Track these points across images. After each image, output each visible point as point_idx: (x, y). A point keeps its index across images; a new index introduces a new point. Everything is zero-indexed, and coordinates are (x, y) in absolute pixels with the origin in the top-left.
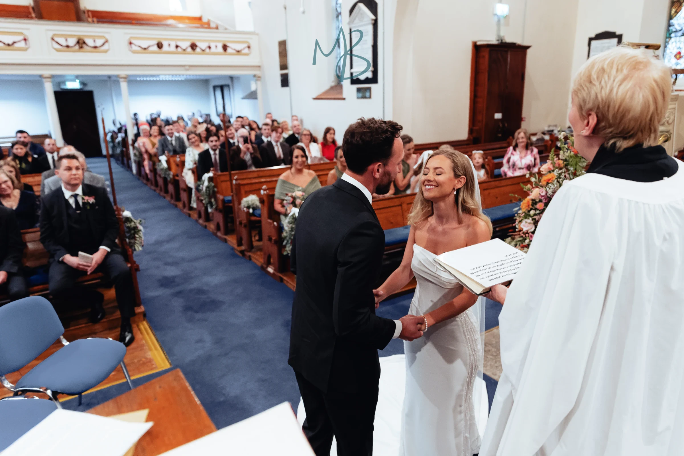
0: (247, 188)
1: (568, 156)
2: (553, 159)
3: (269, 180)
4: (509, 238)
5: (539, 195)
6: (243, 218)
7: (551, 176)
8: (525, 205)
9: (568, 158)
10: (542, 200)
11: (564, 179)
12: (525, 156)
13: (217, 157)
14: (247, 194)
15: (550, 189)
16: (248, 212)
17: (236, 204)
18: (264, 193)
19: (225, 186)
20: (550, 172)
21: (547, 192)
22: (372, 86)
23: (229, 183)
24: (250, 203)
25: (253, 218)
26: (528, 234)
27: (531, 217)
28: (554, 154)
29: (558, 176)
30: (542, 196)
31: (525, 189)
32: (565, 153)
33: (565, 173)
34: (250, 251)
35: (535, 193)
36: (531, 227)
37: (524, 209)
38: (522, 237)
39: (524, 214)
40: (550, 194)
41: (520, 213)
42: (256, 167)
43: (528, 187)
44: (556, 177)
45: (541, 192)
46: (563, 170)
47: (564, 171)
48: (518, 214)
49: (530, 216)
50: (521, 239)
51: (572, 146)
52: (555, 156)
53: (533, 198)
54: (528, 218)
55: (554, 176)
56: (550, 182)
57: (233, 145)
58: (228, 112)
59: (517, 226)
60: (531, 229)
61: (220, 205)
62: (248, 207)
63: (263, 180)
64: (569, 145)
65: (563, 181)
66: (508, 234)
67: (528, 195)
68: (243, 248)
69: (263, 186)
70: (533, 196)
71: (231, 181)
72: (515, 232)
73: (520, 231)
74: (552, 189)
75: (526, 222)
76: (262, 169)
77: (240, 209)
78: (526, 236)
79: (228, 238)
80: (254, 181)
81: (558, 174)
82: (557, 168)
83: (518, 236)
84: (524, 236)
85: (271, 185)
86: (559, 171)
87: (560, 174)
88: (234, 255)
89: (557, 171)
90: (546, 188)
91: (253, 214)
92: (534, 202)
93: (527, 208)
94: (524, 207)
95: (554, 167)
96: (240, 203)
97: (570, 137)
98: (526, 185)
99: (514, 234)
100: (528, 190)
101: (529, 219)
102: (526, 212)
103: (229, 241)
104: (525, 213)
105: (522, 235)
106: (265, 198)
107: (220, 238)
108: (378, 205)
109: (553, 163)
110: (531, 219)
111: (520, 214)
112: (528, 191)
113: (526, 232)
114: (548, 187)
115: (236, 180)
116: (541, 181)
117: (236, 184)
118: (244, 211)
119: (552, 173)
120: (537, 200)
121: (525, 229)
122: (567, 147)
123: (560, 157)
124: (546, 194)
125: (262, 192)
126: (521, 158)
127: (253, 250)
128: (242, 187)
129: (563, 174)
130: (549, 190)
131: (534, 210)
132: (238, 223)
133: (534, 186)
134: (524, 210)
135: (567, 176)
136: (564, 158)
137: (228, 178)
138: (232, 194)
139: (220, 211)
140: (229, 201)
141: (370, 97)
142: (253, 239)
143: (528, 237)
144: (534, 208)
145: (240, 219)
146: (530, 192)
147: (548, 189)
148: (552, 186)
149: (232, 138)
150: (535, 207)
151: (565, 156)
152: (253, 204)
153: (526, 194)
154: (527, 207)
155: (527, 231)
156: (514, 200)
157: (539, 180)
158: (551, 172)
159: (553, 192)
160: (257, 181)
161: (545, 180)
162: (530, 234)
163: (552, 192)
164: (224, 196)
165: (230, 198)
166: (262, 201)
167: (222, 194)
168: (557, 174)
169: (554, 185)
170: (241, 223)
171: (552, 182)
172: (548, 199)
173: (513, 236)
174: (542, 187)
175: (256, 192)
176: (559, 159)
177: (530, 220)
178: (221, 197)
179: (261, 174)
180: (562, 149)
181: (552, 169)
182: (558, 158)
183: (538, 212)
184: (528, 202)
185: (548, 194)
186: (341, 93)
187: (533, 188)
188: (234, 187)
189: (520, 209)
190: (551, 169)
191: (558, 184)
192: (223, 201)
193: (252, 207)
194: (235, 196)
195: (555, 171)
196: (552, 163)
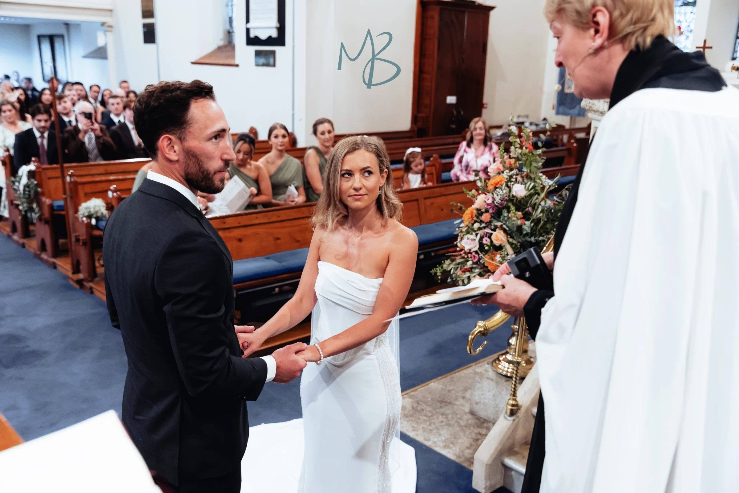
0: (88, 188)
1: (521, 154)
2: (502, 156)
3: (121, 177)
4: (449, 260)
5: (484, 204)
6: (82, 233)
7: (500, 179)
8: (467, 216)
9: (520, 156)
10: (489, 209)
11: (515, 183)
12: (482, 154)
13: (45, 142)
14: (88, 196)
15: (498, 195)
16: (89, 224)
17: (71, 212)
18: (113, 196)
19: (54, 185)
20: (499, 173)
21: (493, 198)
22: (278, 49)
23: (60, 181)
24: (92, 211)
25: (97, 233)
26: (471, 253)
27: (475, 231)
28: (503, 151)
29: (508, 179)
30: (488, 205)
31: (469, 195)
32: (517, 149)
33: (517, 175)
34: (91, 281)
35: (481, 201)
36: (475, 245)
37: (466, 221)
38: (463, 258)
39: (466, 228)
40: (498, 202)
41: (462, 227)
42: (105, 159)
43: (472, 193)
44: (506, 181)
45: (487, 199)
46: (515, 171)
47: (516, 173)
48: (459, 228)
49: (472, 230)
50: (462, 260)
51: (526, 140)
52: (505, 153)
53: (478, 207)
54: (470, 233)
55: (503, 179)
56: (497, 186)
57: (68, 124)
58: (62, 75)
59: (459, 245)
60: (475, 247)
61: (47, 214)
62: (90, 217)
63: (112, 178)
64: (522, 139)
65: (513, 185)
66: (446, 255)
67: (472, 203)
68: (81, 276)
69: (111, 186)
70: (478, 205)
71: (63, 178)
72: (456, 251)
73: (461, 250)
74: (501, 195)
76: (112, 162)
77: (77, 218)
78: (468, 257)
79: (57, 261)
80: (98, 179)
81: (508, 176)
82: (507, 169)
83: (459, 257)
84: (466, 257)
85: (125, 186)
86: (509, 173)
87: (511, 177)
88: (68, 288)
89: (507, 173)
90: (493, 194)
91: (97, 227)
92: (480, 212)
93: (471, 219)
94: (466, 219)
95: (504, 167)
96: (76, 211)
97: (524, 130)
98: (471, 191)
99: (454, 254)
100: (472, 197)
101: (472, 234)
102: (470, 225)
103: (61, 266)
104: (469, 227)
105: (464, 255)
106: (114, 203)
107: (46, 262)
108: (279, 216)
109: (503, 162)
110: (474, 234)
111: (462, 229)
112: (472, 199)
113: (468, 251)
114: (496, 194)
115: (71, 176)
116: (488, 185)
117: (71, 182)
118: (83, 221)
119: (502, 175)
120: (483, 210)
121: (467, 248)
122: (519, 142)
123: (512, 155)
124: (493, 202)
125: (110, 194)
126: (477, 157)
127: (97, 279)
128: (80, 187)
129: (514, 177)
130: (497, 197)
131: (478, 222)
132: (73, 239)
133: (480, 192)
134: (466, 223)
135: (519, 178)
136: (515, 156)
137: (58, 173)
138: (64, 196)
139: (47, 222)
140: (61, 208)
141: (274, 65)
142: (97, 264)
143: (471, 257)
144: (479, 221)
145: (77, 234)
146: (475, 199)
147: (495, 195)
148: (501, 192)
149: (67, 114)
150: (481, 219)
151: (517, 153)
152: (97, 212)
153: (471, 202)
154: (469, 218)
155: (470, 250)
156: (456, 210)
157: (486, 183)
158: (501, 173)
159: (502, 199)
160: (103, 178)
161: (493, 183)
162: (474, 253)
163: (500, 200)
164: (53, 200)
165: (61, 203)
166: (110, 207)
167: (49, 197)
168: (506, 177)
169: (502, 190)
170: (77, 240)
171: (501, 186)
172: (496, 208)
173: (453, 257)
174: (489, 193)
175: (101, 194)
176: (510, 157)
178: (47, 201)
179: (110, 169)
180: (513, 144)
181: (502, 169)
182: (508, 156)
183: (483, 225)
184: (472, 212)
185: (495, 202)
186: (233, 57)
187: (479, 194)
188: (67, 187)
189: (462, 222)
190: (500, 169)
191: (508, 189)
192: (51, 207)
193: (95, 216)
194: (69, 200)
195: (505, 172)
196: (501, 163)
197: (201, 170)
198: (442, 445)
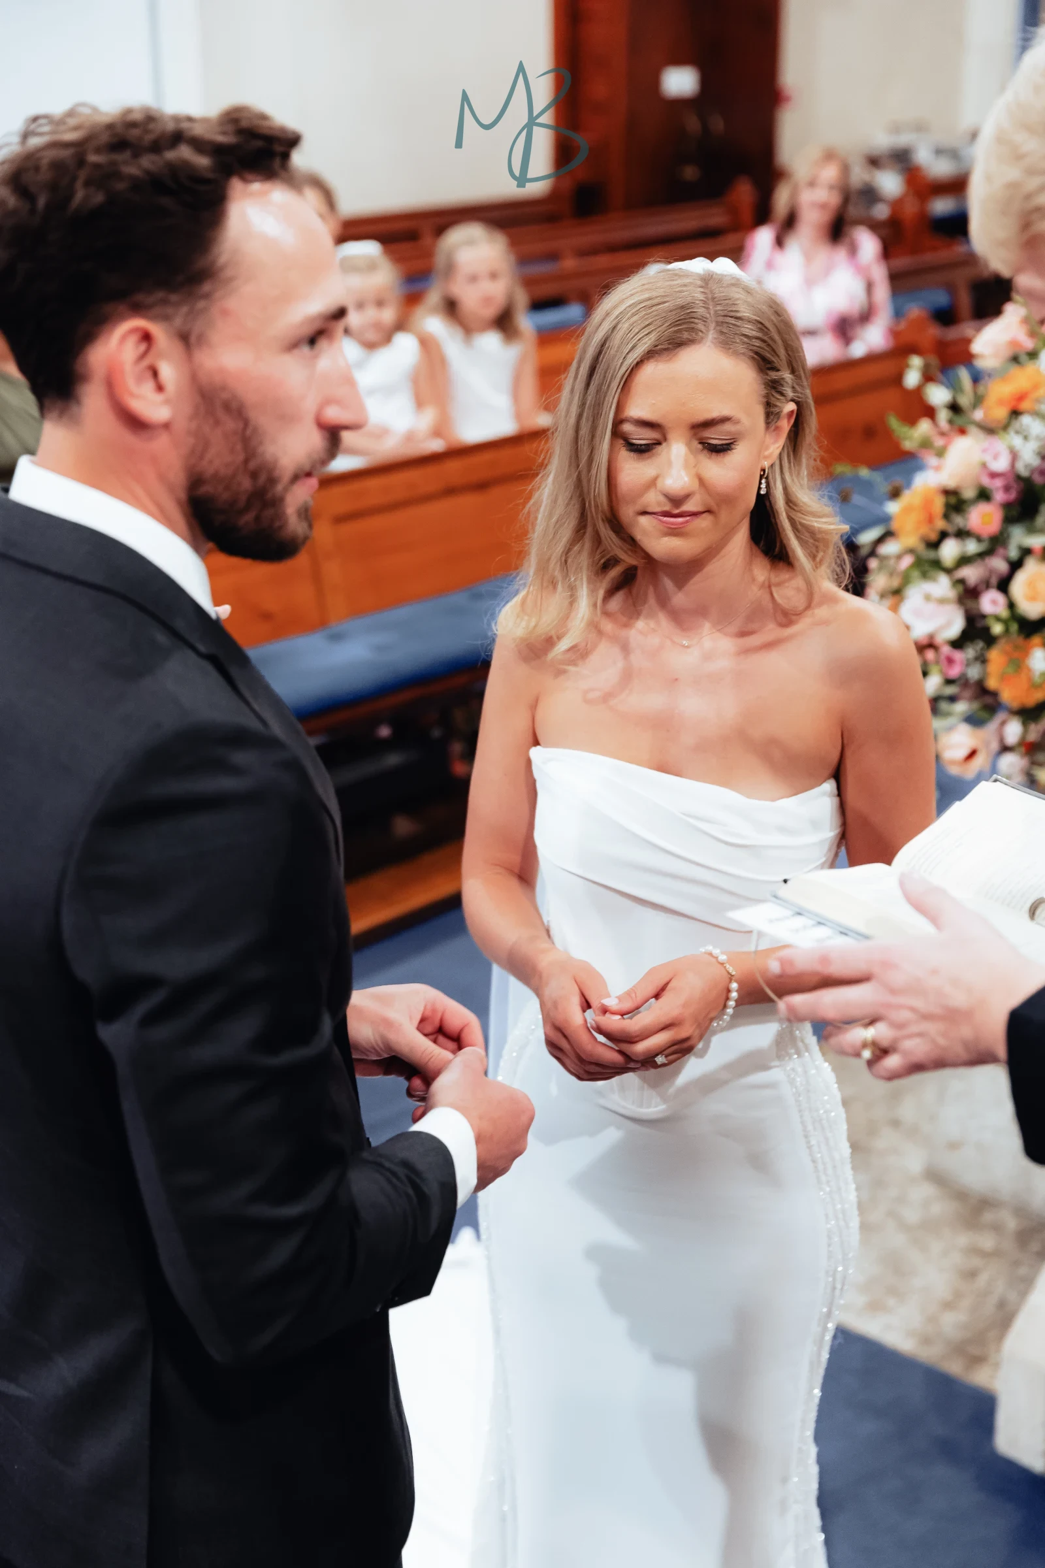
5: (975, 471)
7: (1024, 379)
8: (912, 513)
10: (996, 491)
12: (828, 271)
15: (1026, 441)
20: (1019, 361)
21: (1013, 452)
26: (936, 647)
27: (948, 571)
30: (992, 475)
31: (910, 438)
35: (960, 463)
36: (949, 619)
37: (907, 533)
39: (908, 559)
40: (1032, 466)
41: (888, 554)
43: (916, 432)
45: (988, 454)
48: (880, 555)
49: (937, 564)
53: (951, 481)
54: (929, 576)
55: (1040, 381)
56: (1022, 406)
60: (949, 624)
67: (925, 467)
70: (949, 474)
74: (1039, 438)
75: (928, 598)
90: (1009, 434)
92: (956, 499)
93: (925, 525)
94: (910, 526)
95: (1035, 336)
98: (911, 423)
100: (918, 445)
101: (935, 579)
102: (921, 548)
104: (917, 555)
110: (944, 578)
111: (892, 559)
112: (920, 452)
113: (926, 640)
114: (1020, 433)
116: (982, 401)
119: (1030, 367)
120: (972, 494)
121: (919, 630)
124: (1013, 465)
126: (810, 282)
130: (1025, 446)
131: (955, 537)
133: (946, 426)
134: (908, 541)
143: (937, 662)
144: (955, 531)
146: (931, 452)
147: (1018, 440)
148: (1036, 428)
150: (964, 524)
153: (914, 464)
154: (922, 523)
155: (931, 637)
157: (976, 398)
158: (1027, 358)
159: (1043, 454)
161: (1003, 397)
162: (946, 650)
163: (1037, 455)
169: (1042, 420)
172: (1025, 486)
174: (990, 431)
177: (942, 586)
181: (1028, 345)
183: (978, 546)
184: (927, 504)
185: (1020, 466)
187: (944, 434)
189: (888, 535)
190: (1021, 345)
197: (252, 465)
198: (861, 1300)
